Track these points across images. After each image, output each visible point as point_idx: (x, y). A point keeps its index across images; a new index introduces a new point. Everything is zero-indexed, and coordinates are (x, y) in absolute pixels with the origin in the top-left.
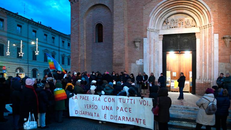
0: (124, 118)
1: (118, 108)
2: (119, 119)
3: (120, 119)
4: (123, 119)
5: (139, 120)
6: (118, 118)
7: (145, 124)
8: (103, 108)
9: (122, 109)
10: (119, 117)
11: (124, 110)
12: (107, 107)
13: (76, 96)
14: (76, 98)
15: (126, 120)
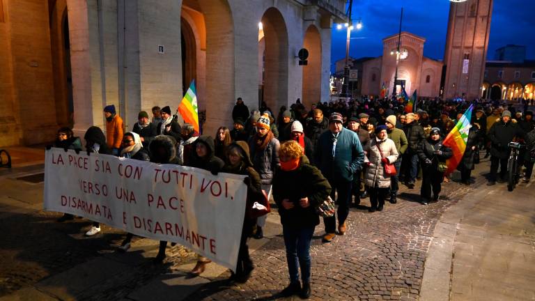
0: (168, 226)
1: (151, 199)
2: (156, 230)
3: (161, 230)
4: (167, 229)
5: (200, 238)
6: (153, 225)
7: (215, 253)
8: (119, 195)
9: (160, 203)
10: (157, 223)
11: (167, 204)
13: (60, 155)
14: (60, 160)
15: (175, 234)
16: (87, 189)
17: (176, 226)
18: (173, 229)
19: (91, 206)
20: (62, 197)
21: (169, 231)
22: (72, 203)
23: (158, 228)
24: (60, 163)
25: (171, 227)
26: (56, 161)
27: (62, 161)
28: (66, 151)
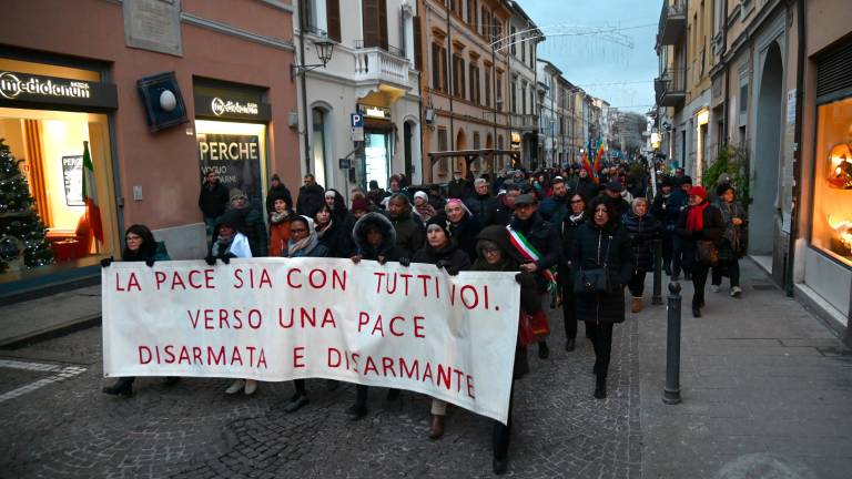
0: (388, 363)
2: (367, 369)
3: (375, 369)
4: (385, 367)
5: (452, 372)
6: (362, 362)
7: (473, 397)
8: (286, 321)
10: (369, 359)
11: (386, 327)
12: (303, 311)
13: (133, 275)
14: (133, 282)
15: (398, 374)
16: (215, 323)
17: (402, 361)
18: (396, 367)
19: (223, 350)
20: (141, 348)
21: (388, 370)
22: (164, 356)
23: (370, 366)
24: (134, 288)
25: (392, 363)
26: (124, 284)
27: (137, 284)
28: (150, 264)
